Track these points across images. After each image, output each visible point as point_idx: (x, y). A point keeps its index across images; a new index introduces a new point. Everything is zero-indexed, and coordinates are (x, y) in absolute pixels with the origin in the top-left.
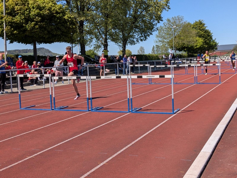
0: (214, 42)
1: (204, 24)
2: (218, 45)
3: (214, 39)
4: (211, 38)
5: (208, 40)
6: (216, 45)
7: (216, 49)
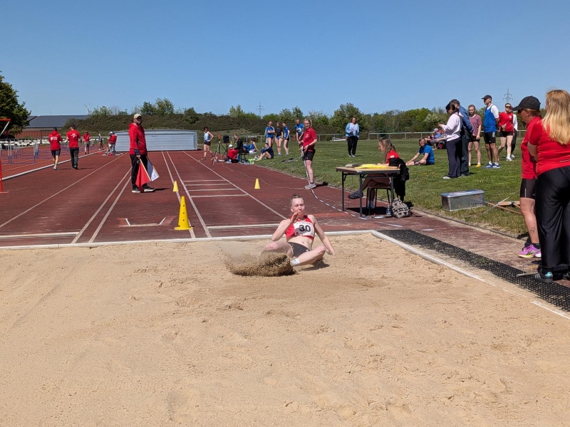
0: (21, 110)
2: (31, 115)
3: (20, 103)
4: (15, 102)
5: (7, 105)
6: (25, 115)
7: (28, 123)
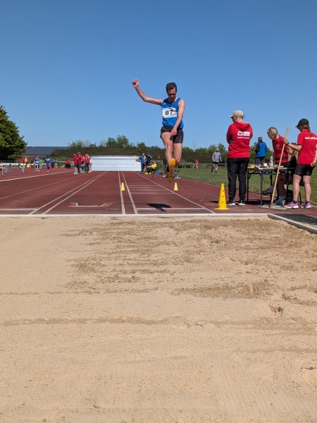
0: (21, 142)
1: (5, 113)
2: (27, 146)
3: (21, 136)
